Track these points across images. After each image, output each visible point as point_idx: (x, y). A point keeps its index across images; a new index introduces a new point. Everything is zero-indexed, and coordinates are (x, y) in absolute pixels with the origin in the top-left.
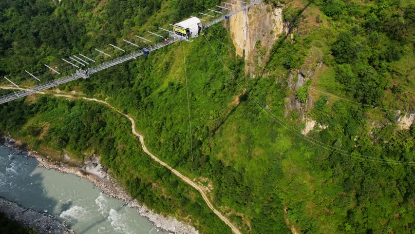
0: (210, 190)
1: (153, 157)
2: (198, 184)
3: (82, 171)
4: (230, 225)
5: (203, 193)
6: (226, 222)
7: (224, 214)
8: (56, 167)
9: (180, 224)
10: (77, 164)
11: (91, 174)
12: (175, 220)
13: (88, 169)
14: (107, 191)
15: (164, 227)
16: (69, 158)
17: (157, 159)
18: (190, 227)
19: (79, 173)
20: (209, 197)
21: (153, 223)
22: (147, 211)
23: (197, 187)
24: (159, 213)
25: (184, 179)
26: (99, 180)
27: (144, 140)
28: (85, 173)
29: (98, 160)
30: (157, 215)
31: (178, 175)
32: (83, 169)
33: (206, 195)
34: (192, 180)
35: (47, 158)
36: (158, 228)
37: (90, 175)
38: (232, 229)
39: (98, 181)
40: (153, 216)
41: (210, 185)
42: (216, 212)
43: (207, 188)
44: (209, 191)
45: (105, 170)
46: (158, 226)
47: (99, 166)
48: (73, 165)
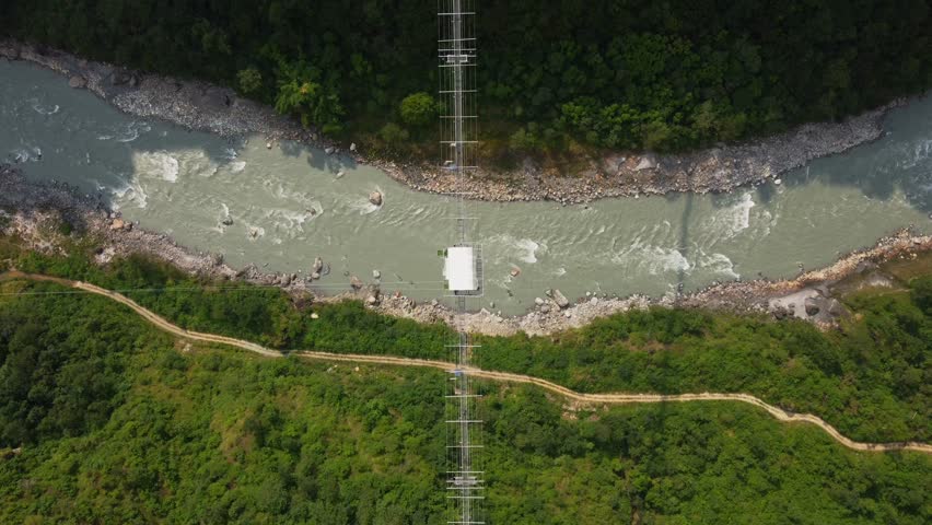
0: (566, 410)
1: (718, 396)
2: (594, 406)
3: (819, 282)
4: (487, 374)
5: (570, 395)
6: (497, 373)
7: (511, 384)
8: (875, 252)
9: (565, 326)
10: (845, 286)
11: (797, 291)
12: (577, 326)
13: (815, 294)
14: (734, 287)
15: (585, 305)
16: (874, 284)
17: (706, 396)
18: (548, 334)
19: (820, 275)
20: (555, 394)
21: (607, 298)
22: (632, 305)
23: (589, 398)
24: (612, 317)
25: (625, 396)
26: (770, 292)
27: (774, 417)
28: (808, 284)
29: (822, 324)
30: (612, 311)
31: (641, 395)
32: (822, 288)
33: (563, 396)
34: (608, 404)
35: (913, 252)
36: (591, 296)
37: (796, 288)
38: (479, 371)
39: (769, 289)
40: (616, 306)
41: (573, 417)
42: (524, 379)
43: (572, 409)
44: (564, 407)
45: (783, 316)
46: (594, 300)
47: (801, 314)
48: (848, 278)
